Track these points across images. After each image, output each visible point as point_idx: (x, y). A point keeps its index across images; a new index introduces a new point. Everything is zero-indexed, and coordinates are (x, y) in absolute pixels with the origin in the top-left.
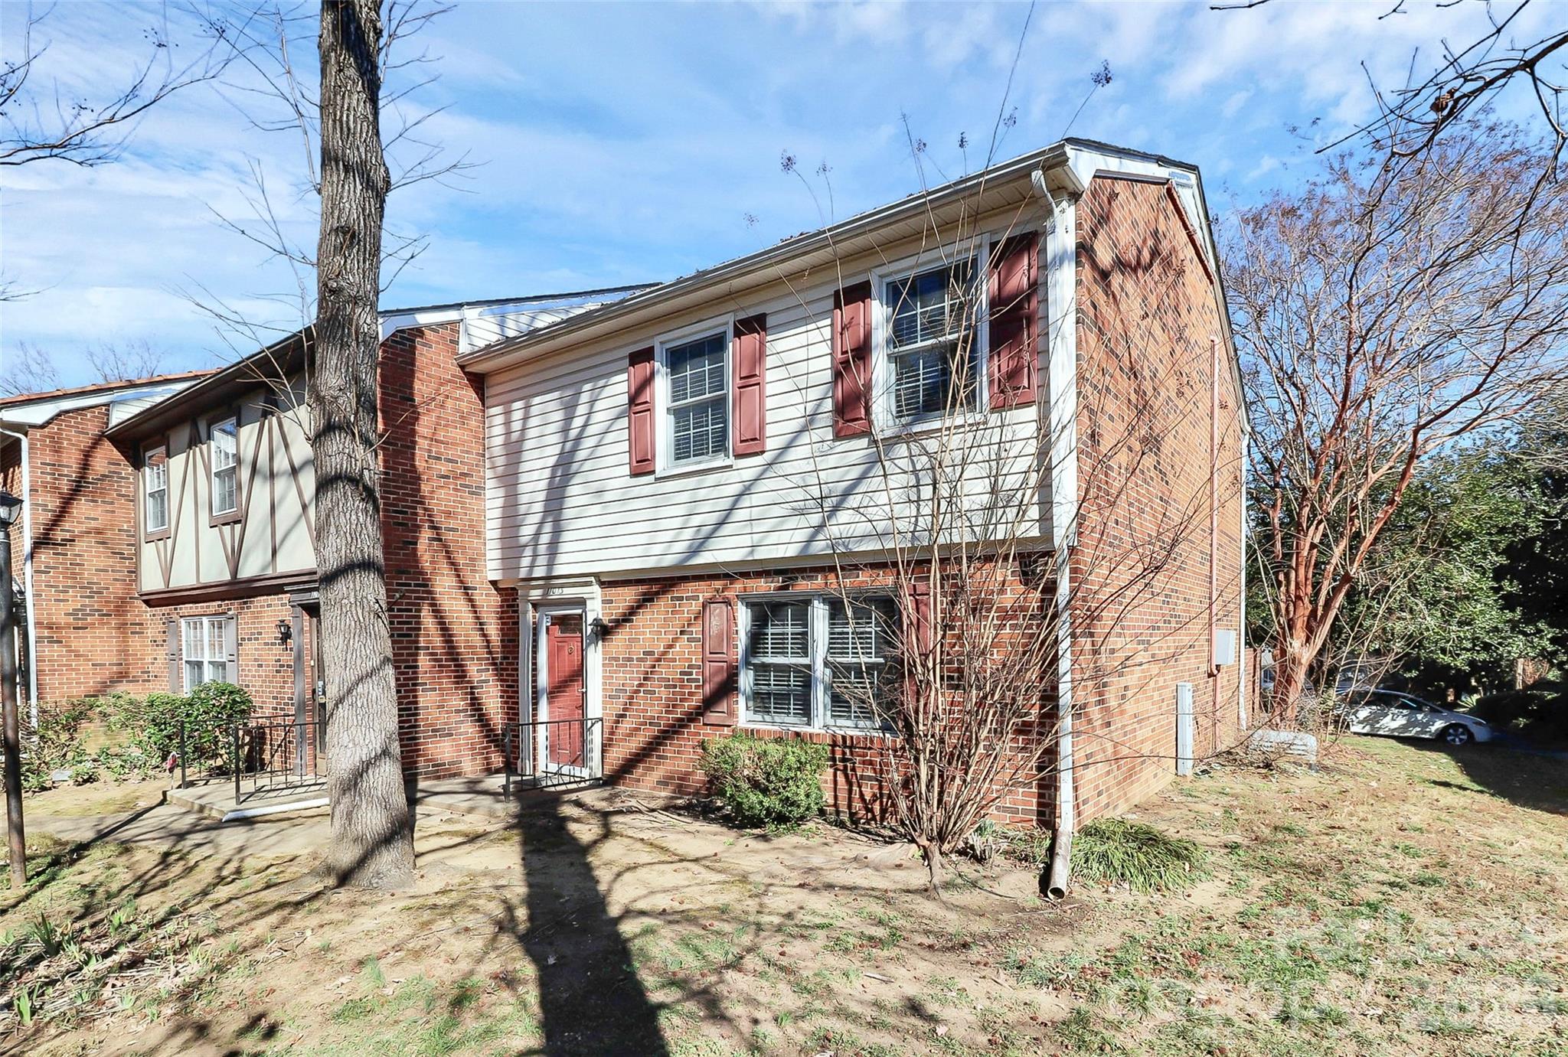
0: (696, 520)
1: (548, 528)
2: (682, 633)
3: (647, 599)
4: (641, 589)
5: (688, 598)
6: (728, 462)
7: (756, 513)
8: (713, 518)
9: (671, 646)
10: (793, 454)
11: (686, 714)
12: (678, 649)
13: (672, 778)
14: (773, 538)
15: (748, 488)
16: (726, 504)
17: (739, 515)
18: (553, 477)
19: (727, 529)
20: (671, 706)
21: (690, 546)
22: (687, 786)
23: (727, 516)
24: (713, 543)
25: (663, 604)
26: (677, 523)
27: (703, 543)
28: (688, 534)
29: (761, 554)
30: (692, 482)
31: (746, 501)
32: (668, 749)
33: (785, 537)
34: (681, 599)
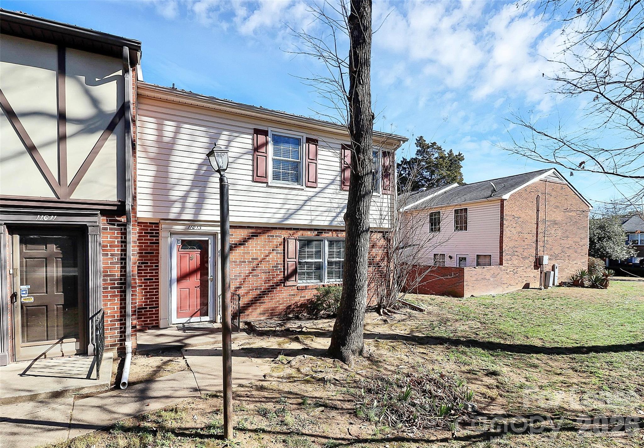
0: (287, 206)
1: (194, 194)
2: (273, 250)
3: (254, 235)
4: (251, 231)
5: (276, 236)
6: (302, 188)
7: (313, 208)
8: (295, 207)
9: (267, 256)
10: (327, 191)
11: (275, 283)
12: (271, 257)
13: (268, 310)
14: (319, 218)
15: (310, 199)
16: (301, 203)
17: (306, 208)
18: (198, 170)
19: (301, 212)
20: (267, 281)
21: (284, 216)
22: (275, 313)
23: (301, 207)
24: (294, 216)
25: (263, 238)
26: (279, 206)
27: (290, 216)
28: (283, 211)
29: (314, 223)
30: (286, 191)
31: (309, 203)
32: (266, 299)
33: (324, 218)
34: (273, 236)
